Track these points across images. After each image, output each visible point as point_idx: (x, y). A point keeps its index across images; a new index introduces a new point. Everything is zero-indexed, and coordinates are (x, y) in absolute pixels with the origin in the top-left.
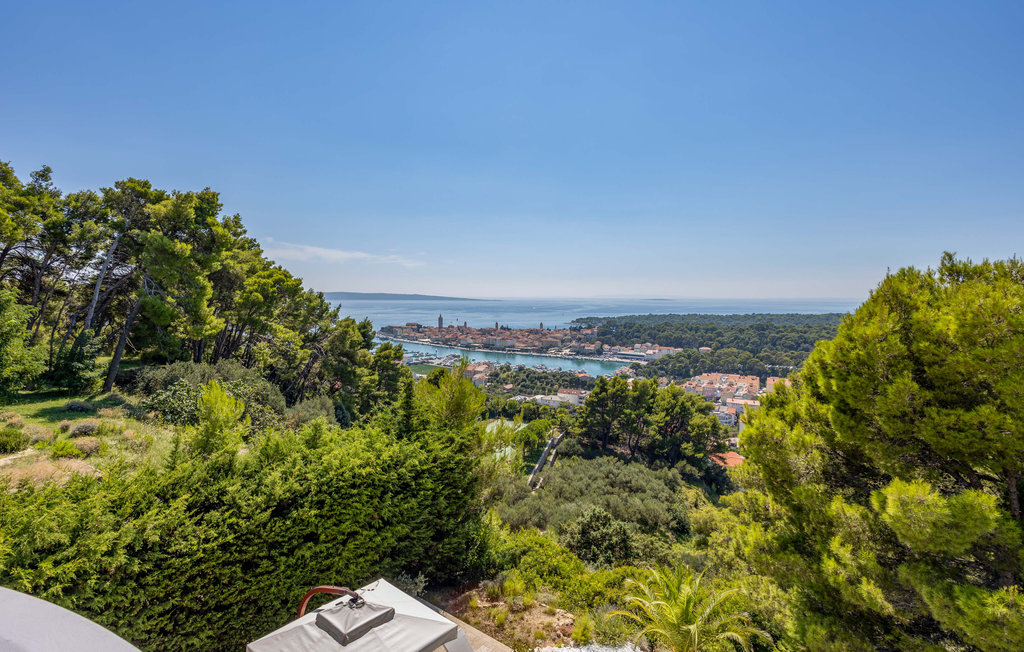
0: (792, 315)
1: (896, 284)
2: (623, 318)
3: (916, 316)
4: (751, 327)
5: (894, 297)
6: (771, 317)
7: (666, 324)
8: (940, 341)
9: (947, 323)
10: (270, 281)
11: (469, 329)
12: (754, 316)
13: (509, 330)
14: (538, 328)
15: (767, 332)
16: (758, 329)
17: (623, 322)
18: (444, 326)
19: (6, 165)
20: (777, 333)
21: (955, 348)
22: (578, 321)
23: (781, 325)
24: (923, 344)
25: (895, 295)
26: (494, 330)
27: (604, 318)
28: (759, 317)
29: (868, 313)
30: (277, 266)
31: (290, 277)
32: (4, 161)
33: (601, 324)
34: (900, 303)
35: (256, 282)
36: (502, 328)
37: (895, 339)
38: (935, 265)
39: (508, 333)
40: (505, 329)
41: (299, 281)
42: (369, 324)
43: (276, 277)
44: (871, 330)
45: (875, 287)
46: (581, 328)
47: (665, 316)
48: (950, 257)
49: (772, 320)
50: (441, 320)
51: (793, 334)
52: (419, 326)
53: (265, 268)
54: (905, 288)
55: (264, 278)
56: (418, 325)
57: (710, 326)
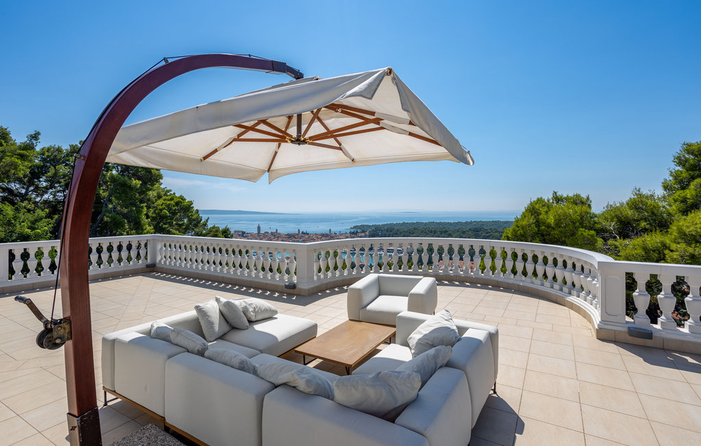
0: (496, 222)
1: (534, 205)
2: (385, 225)
3: (541, 217)
4: (470, 229)
5: (533, 210)
6: (483, 223)
7: (415, 229)
8: (549, 226)
9: (551, 220)
10: (172, 202)
11: (279, 234)
12: (471, 222)
13: (307, 234)
14: (328, 233)
15: (480, 233)
16: (474, 231)
17: (386, 228)
18: (261, 232)
19: (6, 129)
20: (487, 233)
21: (554, 228)
22: (355, 227)
23: (488, 228)
24: (543, 228)
25: (533, 209)
26: (297, 235)
27: (373, 226)
28: (475, 223)
29: (524, 216)
30: (172, 193)
31: (185, 200)
32: (4, 127)
33: (370, 230)
34: (535, 212)
35: (163, 203)
36: (303, 233)
37: (533, 226)
38: (551, 196)
39: (307, 236)
40: (304, 234)
41: (191, 203)
42: (228, 229)
43: (176, 200)
44: (525, 223)
45: (526, 206)
46: (357, 232)
47: (413, 223)
48: (556, 193)
49: (483, 225)
50: (259, 228)
51: (497, 234)
52: (244, 233)
53: (165, 195)
54: (537, 206)
55: (168, 200)
56: (242, 232)
57: (444, 230)
